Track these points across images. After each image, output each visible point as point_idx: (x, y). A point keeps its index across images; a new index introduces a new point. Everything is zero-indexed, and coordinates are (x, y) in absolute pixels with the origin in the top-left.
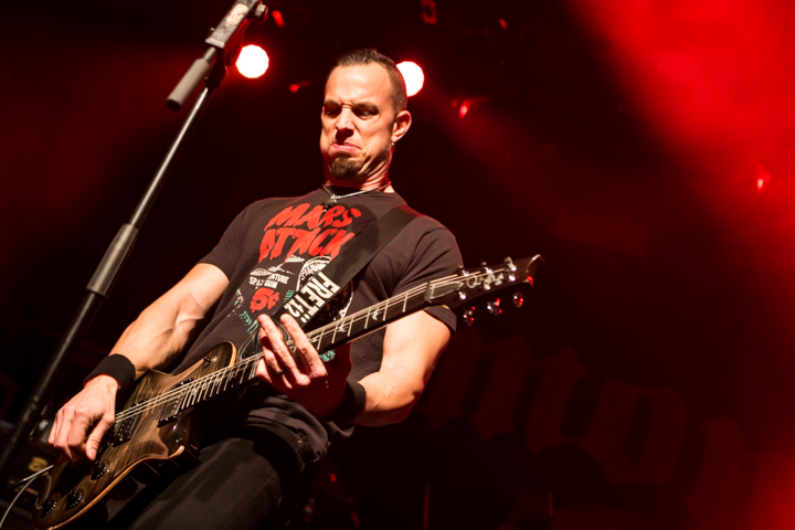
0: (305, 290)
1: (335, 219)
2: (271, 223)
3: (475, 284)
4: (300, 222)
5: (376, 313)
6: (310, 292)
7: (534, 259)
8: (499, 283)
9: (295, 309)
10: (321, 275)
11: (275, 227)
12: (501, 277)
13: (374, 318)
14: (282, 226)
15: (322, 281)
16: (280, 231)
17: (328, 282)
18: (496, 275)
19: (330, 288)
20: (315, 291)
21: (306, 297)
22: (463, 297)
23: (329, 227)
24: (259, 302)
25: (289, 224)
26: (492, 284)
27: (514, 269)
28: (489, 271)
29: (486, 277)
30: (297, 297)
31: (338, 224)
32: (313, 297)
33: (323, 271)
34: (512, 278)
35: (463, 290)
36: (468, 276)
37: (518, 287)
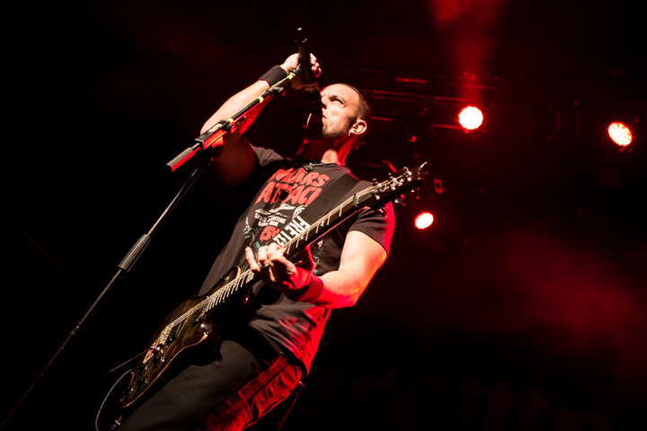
0: (287, 228)
1: (313, 180)
2: (273, 178)
3: (386, 188)
5: (323, 222)
6: (291, 229)
7: (422, 166)
8: (400, 184)
9: (281, 241)
10: (299, 218)
11: (275, 181)
12: (402, 180)
13: (322, 225)
14: (279, 181)
15: (299, 222)
16: (278, 184)
17: (303, 222)
18: (399, 180)
19: (304, 226)
20: (294, 228)
21: (288, 232)
22: (378, 198)
23: (310, 186)
24: (265, 234)
25: (284, 180)
26: (396, 186)
27: (410, 174)
28: (395, 179)
29: (392, 183)
30: (282, 232)
31: (315, 184)
32: (293, 233)
33: (300, 215)
34: (409, 179)
35: (377, 194)
36: (380, 185)
37: (414, 183)
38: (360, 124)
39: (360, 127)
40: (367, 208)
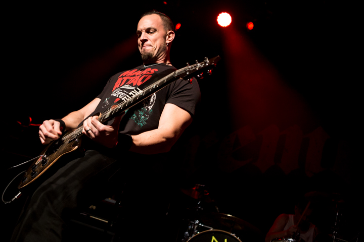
1: (147, 72)
2: (121, 75)
3: (193, 69)
4: (133, 75)
5: (155, 86)
8: (202, 66)
11: (122, 77)
12: (203, 64)
14: (125, 76)
16: (124, 78)
18: (201, 64)
23: (144, 75)
25: (128, 75)
26: (200, 68)
27: (208, 61)
28: (199, 64)
29: (197, 66)
30: (127, 96)
34: (207, 64)
35: (188, 71)
36: (190, 67)
37: (210, 67)
38: (170, 33)
39: (171, 35)
40: (181, 79)
